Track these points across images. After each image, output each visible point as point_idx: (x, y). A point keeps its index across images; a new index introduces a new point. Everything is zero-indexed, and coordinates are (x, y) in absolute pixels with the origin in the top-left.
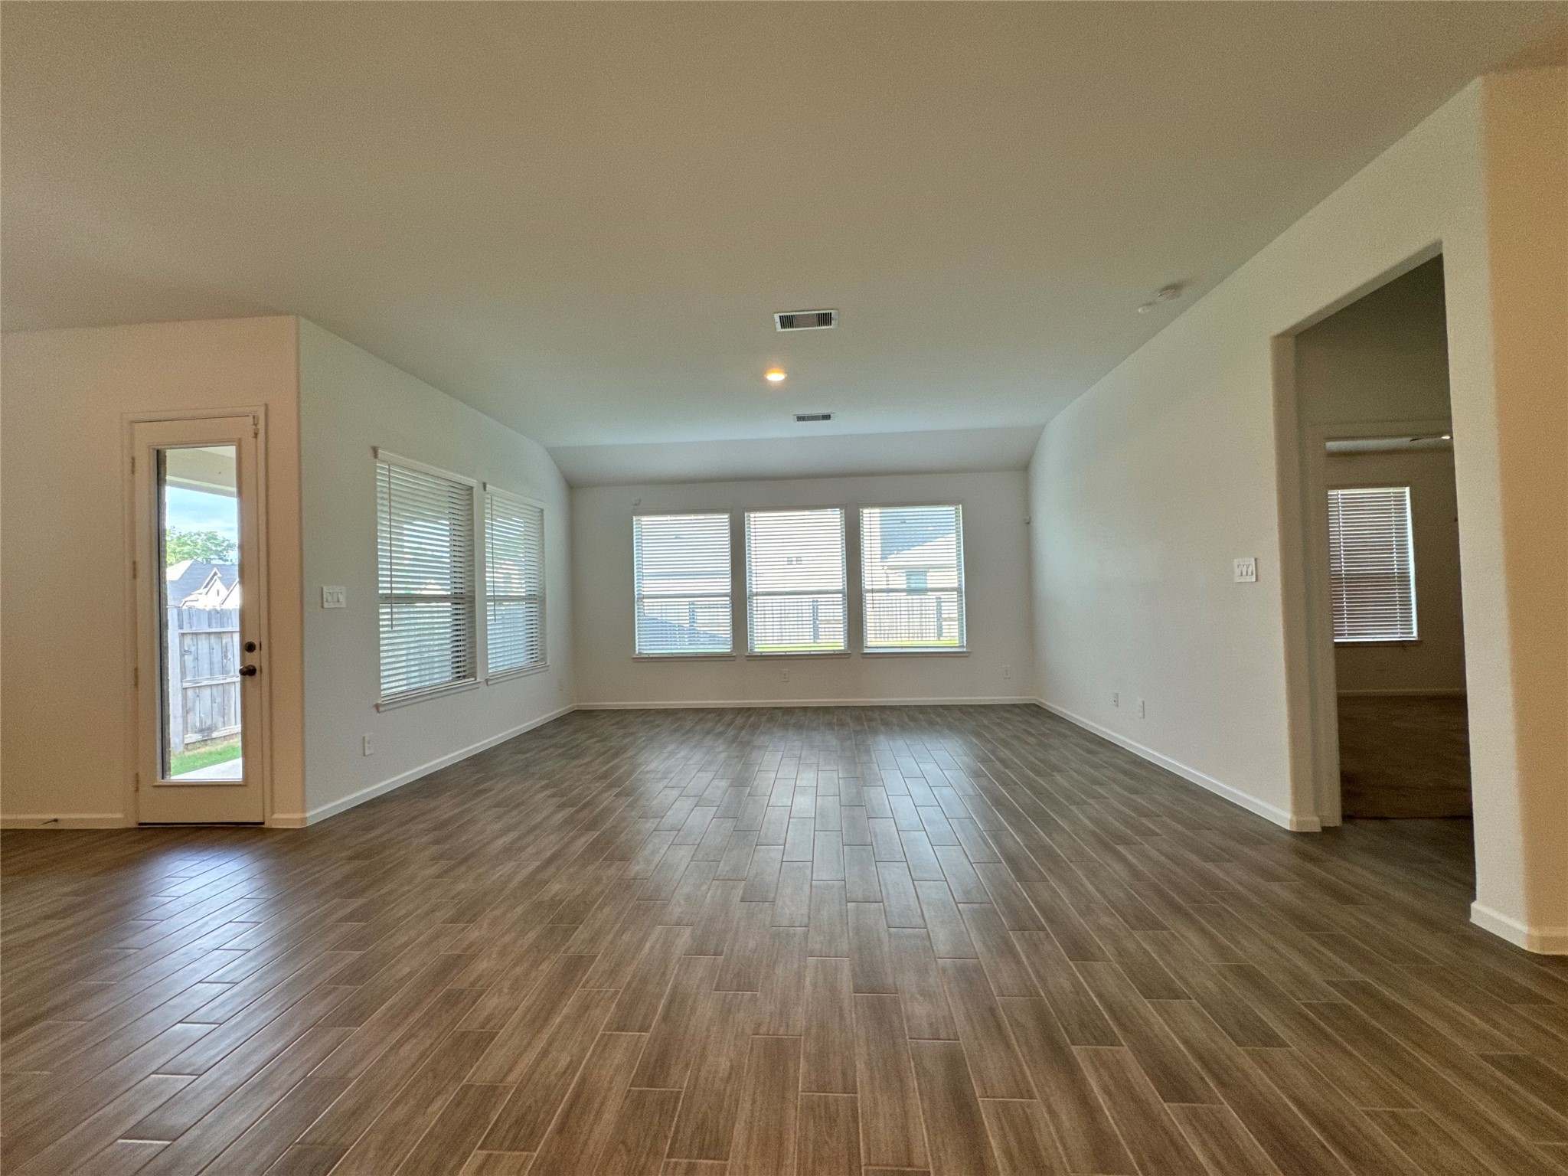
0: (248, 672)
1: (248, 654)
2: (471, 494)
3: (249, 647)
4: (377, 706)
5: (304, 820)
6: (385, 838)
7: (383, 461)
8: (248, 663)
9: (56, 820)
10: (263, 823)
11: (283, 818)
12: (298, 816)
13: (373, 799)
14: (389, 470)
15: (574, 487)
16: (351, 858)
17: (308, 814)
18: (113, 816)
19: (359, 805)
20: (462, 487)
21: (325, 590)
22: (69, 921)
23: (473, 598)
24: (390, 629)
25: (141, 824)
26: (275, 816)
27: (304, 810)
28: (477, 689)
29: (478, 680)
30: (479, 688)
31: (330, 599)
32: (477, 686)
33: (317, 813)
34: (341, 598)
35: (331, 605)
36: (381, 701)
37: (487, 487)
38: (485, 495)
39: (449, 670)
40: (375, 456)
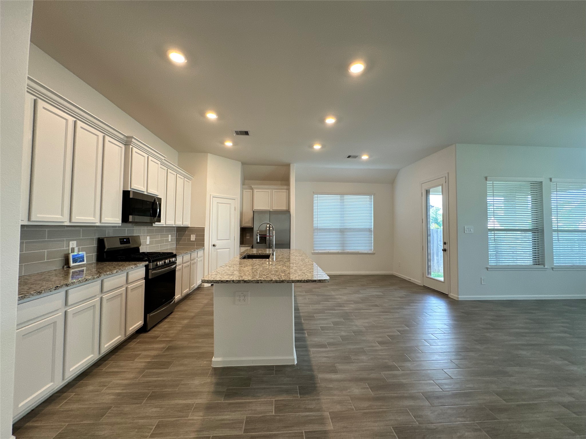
0: (444, 250)
1: (444, 245)
2: (542, 185)
3: (445, 243)
6: (478, 312)
7: (489, 181)
8: (445, 248)
9: (410, 279)
10: (448, 295)
11: (452, 295)
12: (457, 296)
13: (486, 300)
14: (493, 183)
16: (463, 312)
17: (459, 297)
18: (418, 281)
19: (479, 300)
20: (538, 183)
21: (466, 227)
22: (401, 299)
23: (543, 230)
24: (494, 241)
25: (424, 286)
27: (458, 295)
28: (545, 271)
29: (546, 267)
30: (546, 271)
31: (467, 230)
32: (545, 269)
33: (462, 297)
34: (471, 230)
35: (468, 232)
36: (488, 267)
37: (553, 179)
38: (552, 183)
39: (528, 260)
40: (486, 180)
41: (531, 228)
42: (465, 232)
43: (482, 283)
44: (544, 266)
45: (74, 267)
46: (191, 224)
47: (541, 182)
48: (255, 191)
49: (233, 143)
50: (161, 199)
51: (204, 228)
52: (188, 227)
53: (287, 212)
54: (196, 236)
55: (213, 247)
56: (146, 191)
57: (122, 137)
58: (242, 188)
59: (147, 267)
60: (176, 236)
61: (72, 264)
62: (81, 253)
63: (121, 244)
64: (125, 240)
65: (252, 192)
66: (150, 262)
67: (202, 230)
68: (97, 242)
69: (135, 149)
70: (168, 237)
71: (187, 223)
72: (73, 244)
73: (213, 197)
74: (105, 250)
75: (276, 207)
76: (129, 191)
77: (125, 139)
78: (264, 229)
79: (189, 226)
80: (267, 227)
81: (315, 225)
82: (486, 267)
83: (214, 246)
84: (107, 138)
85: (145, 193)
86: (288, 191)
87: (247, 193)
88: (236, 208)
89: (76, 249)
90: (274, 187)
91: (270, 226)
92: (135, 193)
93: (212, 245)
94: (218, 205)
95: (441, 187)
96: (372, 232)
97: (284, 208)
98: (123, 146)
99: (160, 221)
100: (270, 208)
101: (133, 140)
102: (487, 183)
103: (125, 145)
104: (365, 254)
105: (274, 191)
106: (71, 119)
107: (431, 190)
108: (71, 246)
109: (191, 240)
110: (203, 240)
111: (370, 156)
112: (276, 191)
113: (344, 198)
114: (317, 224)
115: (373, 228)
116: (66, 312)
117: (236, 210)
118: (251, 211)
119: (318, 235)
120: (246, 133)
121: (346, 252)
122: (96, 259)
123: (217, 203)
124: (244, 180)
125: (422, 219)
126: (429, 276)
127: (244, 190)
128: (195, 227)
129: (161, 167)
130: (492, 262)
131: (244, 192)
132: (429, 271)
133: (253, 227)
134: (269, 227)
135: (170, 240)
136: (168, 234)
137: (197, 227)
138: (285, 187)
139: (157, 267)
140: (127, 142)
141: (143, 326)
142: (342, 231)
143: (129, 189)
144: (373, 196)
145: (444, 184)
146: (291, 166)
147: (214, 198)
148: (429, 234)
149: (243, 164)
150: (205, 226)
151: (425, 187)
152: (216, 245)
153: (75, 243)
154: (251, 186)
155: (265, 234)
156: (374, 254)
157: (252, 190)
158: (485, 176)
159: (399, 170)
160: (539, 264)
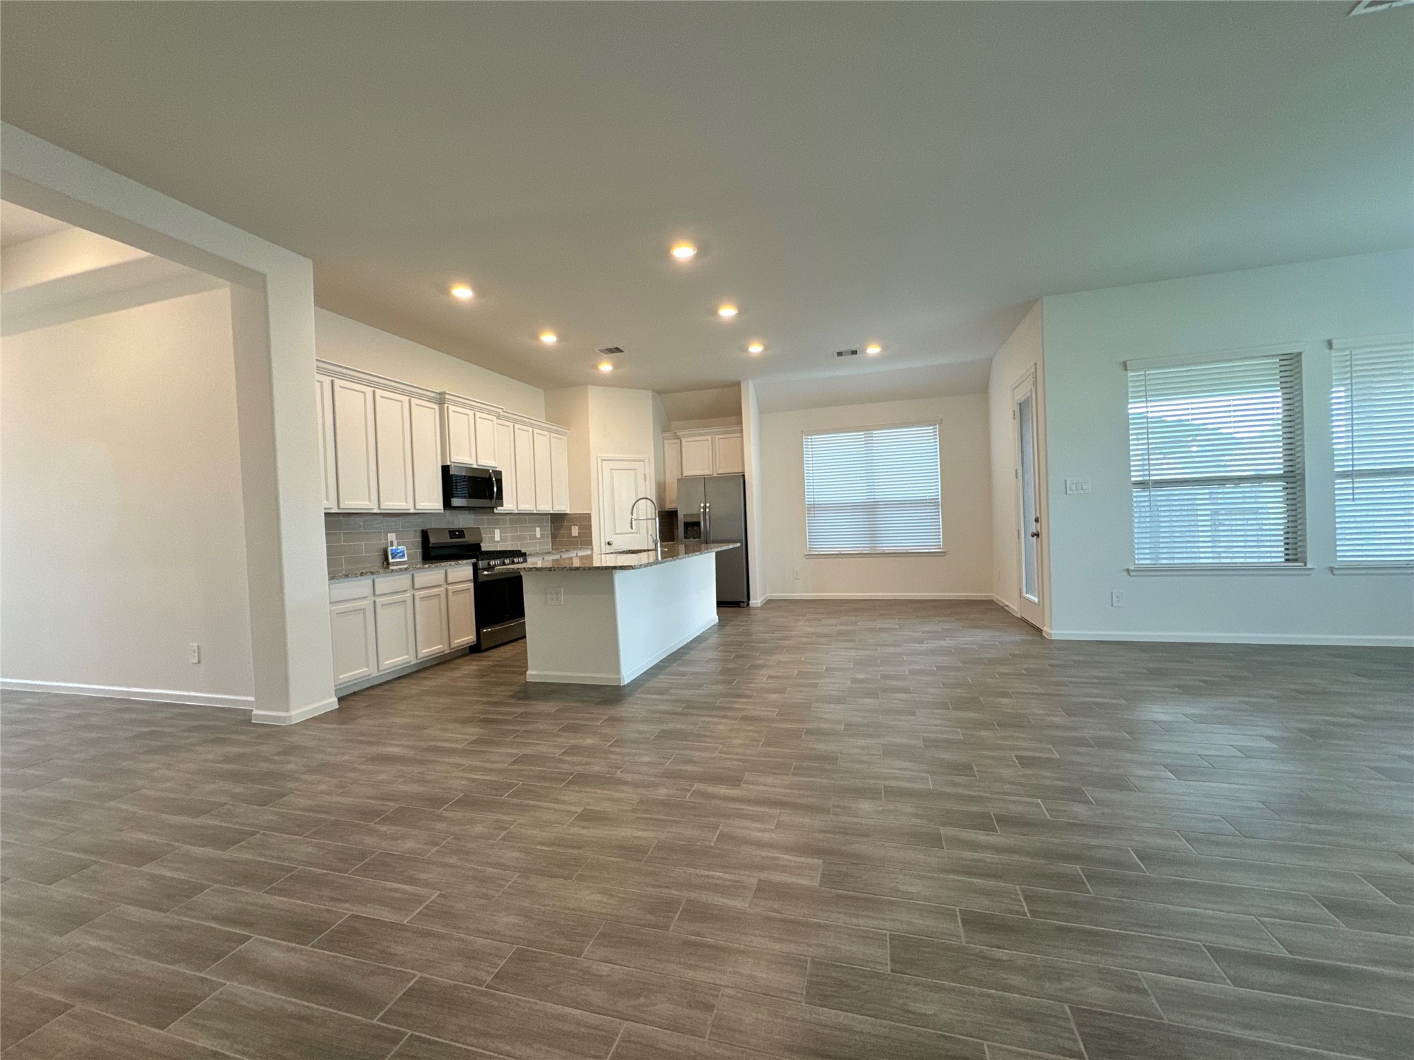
0: (1037, 535)
1: (1036, 524)
2: (1300, 361)
3: (1037, 520)
4: (1127, 570)
5: (1051, 634)
7: (1134, 370)
8: (1037, 530)
9: (1008, 605)
10: (1042, 631)
12: (1049, 630)
13: (1122, 642)
14: (1146, 374)
17: (1053, 632)
19: (1102, 641)
20: (1293, 356)
23: (1303, 475)
24: (1150, 508)
25: (1021, 616)
26: (1045, 628)
27: (1051, 628)
28: (1308, 575)
29: (1309, 566)
30: (1310, 575)
31: (1074, 487)
32: (1308, 572)
33: (1059, 633)
34: (1085, 485)
35: (1075, 492)
36: (1132, 568)
37: (1334, 342)
38: (1334, 354)
39: (1275, 553)
40: (1126, 369)
41: (1281, 472)
42: (1069, 492)
44: (1305, 565)
45: (395, 564)
46: (570, 508)
47: (1299, 355)
48: (684, 440)
49: (613, 366)
50: (501, 472)
51: (590, 514)
52: (567, 514)
53: (739, 477)
54: (580, 529)
55: (607, 545)
56: (475, 464)
57: (433, 395)
58: (663, 437)
59: (475, 566)
60: (551, 531)
61: (391, 560)
62: (400, 547)
63: (451, 538)
64: (457, 533)
65: (679, 444)
66: (478, 560)
67: (588, 517)
68: (421, 535)
69: (451, 408)
70: (535, 531)
71: (563, 507)
72: (392, 536)
73: (603, 460)
74: (430, 545)
75: (723, 469)
76: (448, 466)
77: (438, 396)
78: (696, 510)
79: (568, 512)
80: (701, 508)
81: (808, 499)
82: (1127, 567)
83: (609, 544)
84: (414, 401)
85: (475, 466)
87: (670, 449)
88: (648, 476)
89: (395, 543)
90: (718, 430)
91: (705, 505)
92: (461, 467)
93: (607, 542)
94: (613, 473)
95: (1031, 396)
96: (940, 507)
98: (436, 407)
99: (502, 506)
100: (711, 470)
101: (447, 396)
102: (1127, 377)
103: (439, 404)
104: (918, 555)
105: (716, 437)
106: (369, 390)
108: (389, 540)
109: (573, 535)
110: (590, 535)
111: (885, 348)
112: (721, 436)
113: (872, 437)
114: (814, 495)
115: (939, 497)
116: (375, 602)
117: (648, 480)
118: (679, 480)
119: (816, 518)
120: (618, 350)
121: (880, 552)
122: (421, 557)
123: (611, 470)
124: (670, 421)
125: (1016, 470)
126: (1026, 595)
127: (666, 442)
128: (575, 514)
129: (497, 424)
130: (1143, 558)
131: (666, 445)
133: (676, 509)
134: (705, 508)
135: (538, 536)
136: (535, 527)
137: (579, 514)
139: (489, 568)
140: (441, 400)
141: (475, 643)
142: (871, 508)
143: (449, 463)
144: (938, 426)
145: (1033, 389)
146: (744, 384)
147: (603, 462)
148: (1026, 502)
149: (660, 392)
150: (591, 511)
151: (1017, 397)
152: (612, 543)
153: (394, 535)
154: (676, 433)
155: (697, 520)
156: (943, 554)
157: (678, 441)
158: (1122, 360)
159: (991, 360)
160: (1296, 560)
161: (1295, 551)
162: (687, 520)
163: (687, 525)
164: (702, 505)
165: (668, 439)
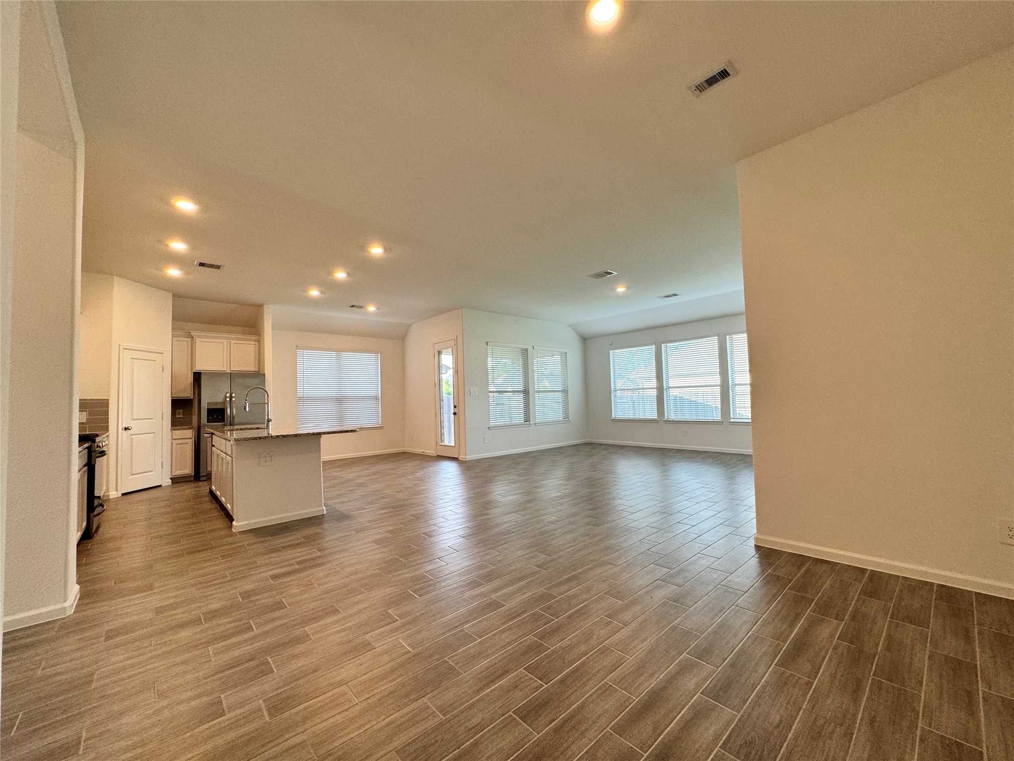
0: (455, 414)
2: (527, 352)
3: (455, 407)
4: (489, 428)
5: (465, 458)
7: (490, 346)
8: (455, 411)
9: (424, 452)
10: (458, 458)
11: (462, 457)
13: (487, 458)
14: (492, 349)
15: (585, 340)
17: (467, 457)
18: (433, 453)
19: (482, 458)
20: (524, 349)
21: (471, 390)
23: (529, 392)
25: (437, 455)
26: (461, 456)
27: (466, 455)
29: (531, 423)
31: (473, 392)
32: (530, 425)
33: (469, 457)
34: (476, 392)
35: (473, 394)
36: (490, 426)
37: (535, 346)
38: (534, 351)
39: (519, 418)
40: (487, 345)
41: (522, 390)
42: (471, 395)
43: (486, 442)
47: (527, 349)
48: (197, 340)
51: (108, 400)
53: (259, 375)
55: (124, 431)
58: (172, 334)
59: (89, 450)
65: (190, 344)
66: (92, 443)
67: (105, 404)
73: (124, 349)
75: (238, 367)
78: (220, 399)
80: (226, 397)
81: (300, 393)
82: (488, 426)
83: (126, 429)
86: (257, 343)
87: (182, 343)
88: (164, 367)
90: (233, 336)
91: (231, 395)
93: (124, 427)
94: (132, 362)
95: (451, 349)
96: (380, 401)
97: (252, 368)
100: (226, 368)
102: (488, 348)
104: (370, 429)
105: (232, 342)
107: (443, 351)
110: (106, 421)
111: (378, 309)
113: (341, 356)
114: (303, 391)
115: (380, 395)
117: (166, 371)
118: (189, 372)
119: (304, 407)
120: (217, 267)
123: (132, 359)
125: (435, 383)
126: (443, 444)
127: (178, 339)
128: (86, 400)
130: (493, 422)
131: (178, 342)
132: (442, 439)
133: (192, 398)
134: (231, 397)
137: (92, 400)
138: (253, 337)
141: (86, 528)
142: (340, 400)
144: (379, 355)
145: (454, 347)
146: (266, 308)
147: (125, 351)
148: (441, 399)
150: (109, 396)
151: (437, 348)
152: (130, 428)
154: (190, 332)
155: (223, 407)
156: (381, 428)
157: (189, 340)
158: (486, 341)
159: (411, 325)
160: (527, 421)
161: (527, 419)
162: (211, 407)
163: (211, 412)
164: (228, 395)
165: (178, 336)
